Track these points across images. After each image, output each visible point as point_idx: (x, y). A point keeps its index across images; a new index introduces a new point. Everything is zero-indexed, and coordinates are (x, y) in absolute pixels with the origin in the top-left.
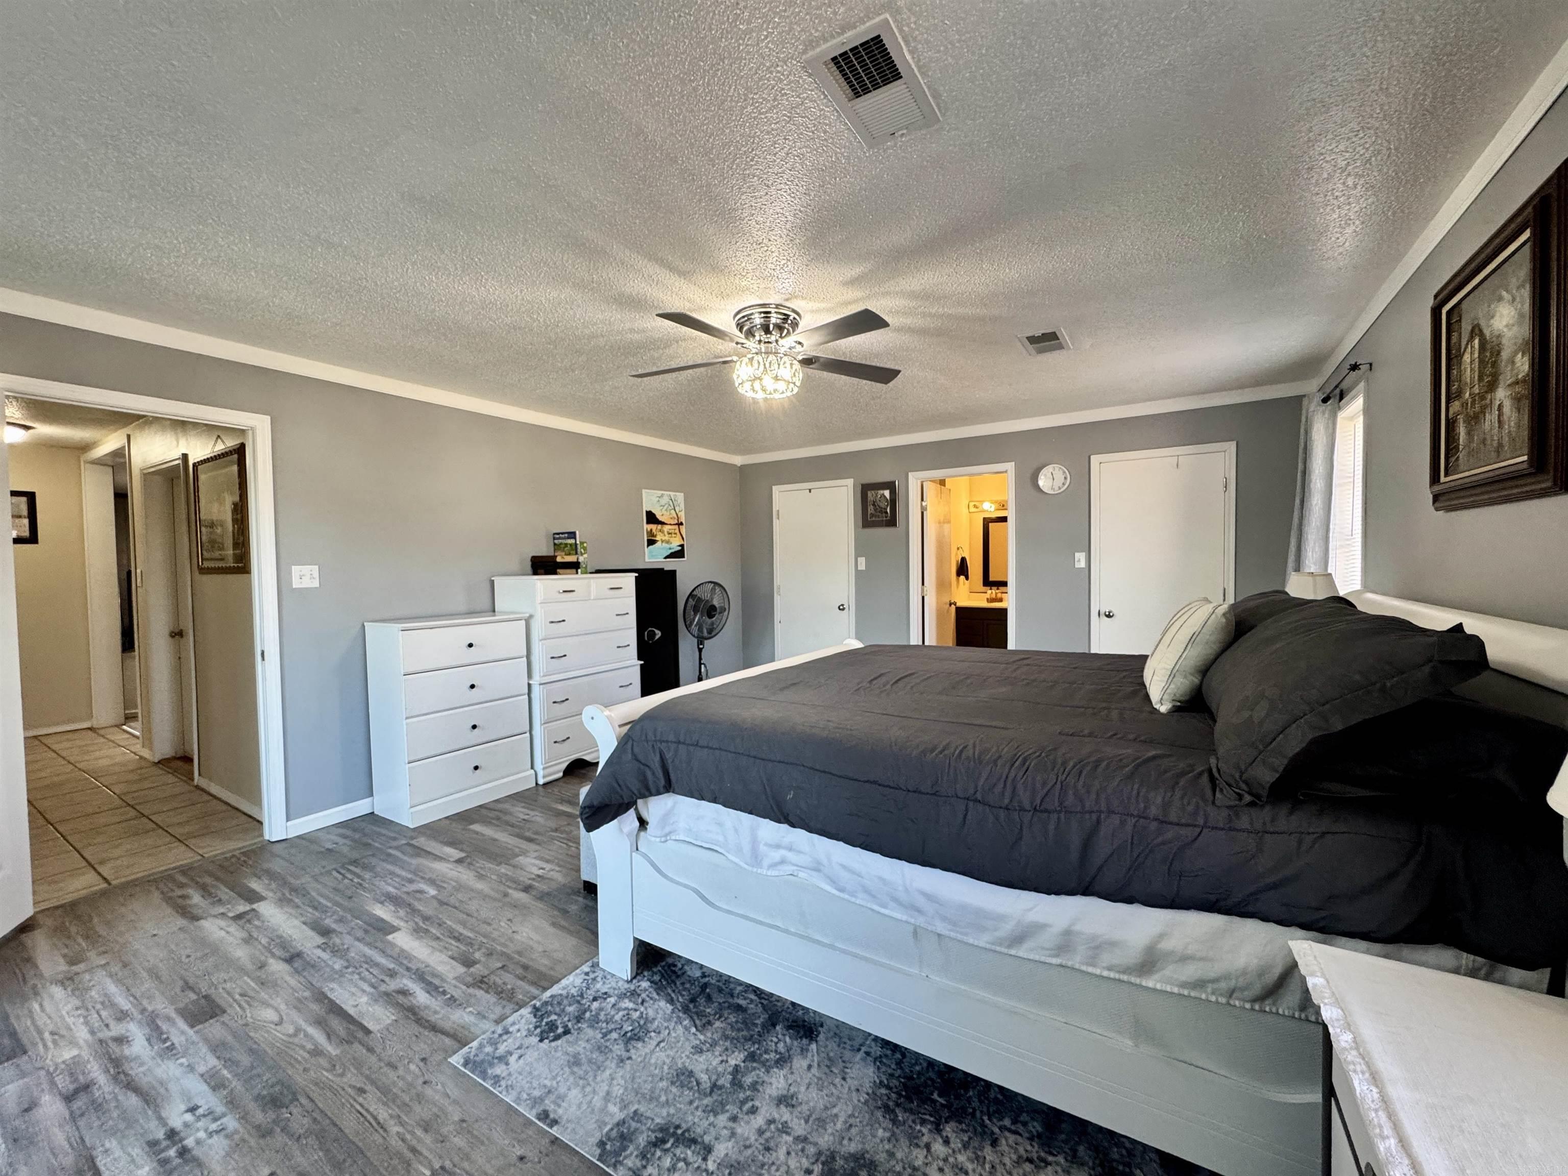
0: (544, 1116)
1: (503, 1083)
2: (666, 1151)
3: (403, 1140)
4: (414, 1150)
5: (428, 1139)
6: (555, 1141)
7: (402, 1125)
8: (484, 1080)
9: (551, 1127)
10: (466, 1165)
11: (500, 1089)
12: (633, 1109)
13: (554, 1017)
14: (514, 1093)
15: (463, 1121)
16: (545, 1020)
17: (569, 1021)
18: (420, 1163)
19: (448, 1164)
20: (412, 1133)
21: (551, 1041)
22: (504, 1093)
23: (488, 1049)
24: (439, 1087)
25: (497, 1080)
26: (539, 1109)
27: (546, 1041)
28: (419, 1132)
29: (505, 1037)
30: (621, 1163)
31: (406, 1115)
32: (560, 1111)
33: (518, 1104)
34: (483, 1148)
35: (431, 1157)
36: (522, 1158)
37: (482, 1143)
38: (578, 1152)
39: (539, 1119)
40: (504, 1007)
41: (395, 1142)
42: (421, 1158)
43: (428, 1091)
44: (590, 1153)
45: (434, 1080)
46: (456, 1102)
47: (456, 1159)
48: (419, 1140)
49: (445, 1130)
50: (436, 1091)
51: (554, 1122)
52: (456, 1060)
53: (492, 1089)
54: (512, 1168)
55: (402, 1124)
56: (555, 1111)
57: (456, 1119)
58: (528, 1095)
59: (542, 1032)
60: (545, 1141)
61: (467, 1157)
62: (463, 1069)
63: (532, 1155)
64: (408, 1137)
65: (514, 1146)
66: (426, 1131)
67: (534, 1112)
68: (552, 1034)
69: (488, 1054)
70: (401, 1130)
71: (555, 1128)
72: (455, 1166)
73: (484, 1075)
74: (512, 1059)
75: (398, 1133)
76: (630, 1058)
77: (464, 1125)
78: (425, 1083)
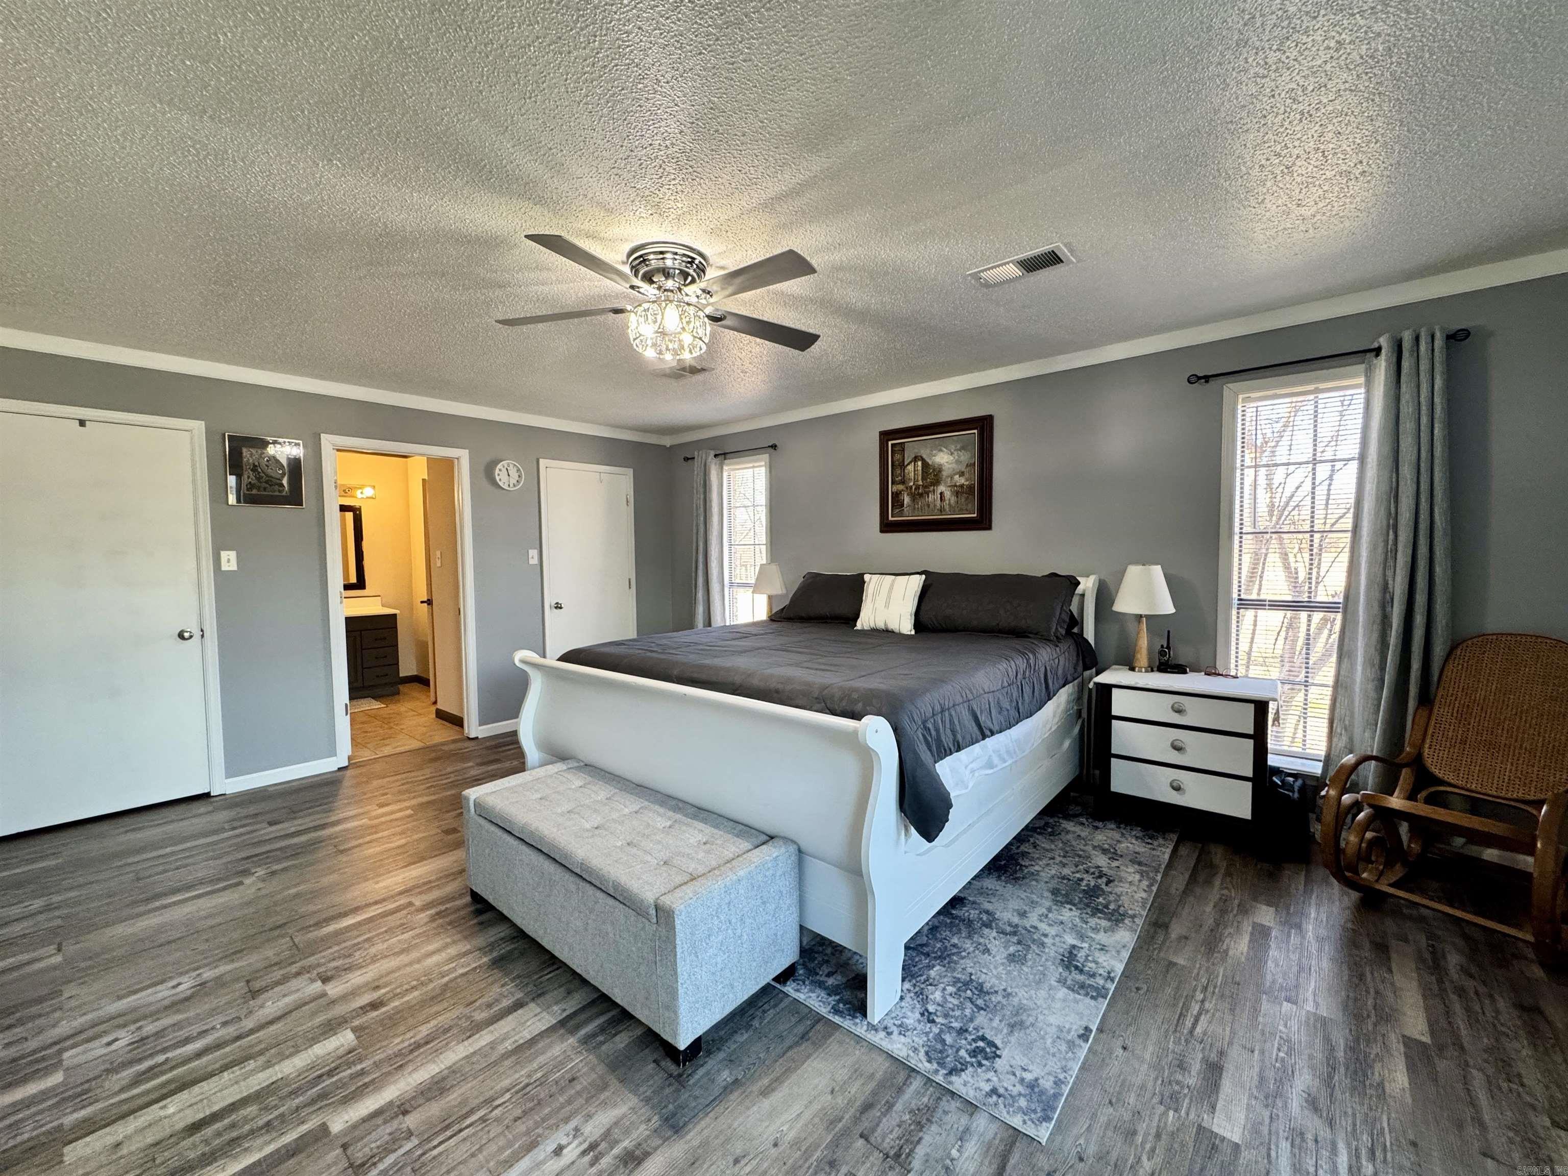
0: (1084, 1037)
1: (1061, 1076)
2: (1083, 966)
3: (1153, 1150)
4: (1158, 1136)
5: (1142, 1128)
6: (1100, 1030)
7: (1140, 1158)
8: (1062, 1095)
9: (1091, 1031)
10: (1150, 1085)
11: (1068, 1078)
12: (1056, 984)
13: (963, 1053)
14: (1070, 1064)
15: (1110, 1102)
16: (968, 1059)
17: (966, 1039)
18: (1166, 1124)
19: (1156, 1100)
20: (1143, 1143)
21: (997, 1048)
22: (1071, 1073)
23: (1023, 1102)
24: (1082, 1141)
25: (1058, 1083)
26: (1079, 1042)
27: (998, 1052)
28: (1139, 1139)
29: (1001, 1091)
30: (1103, 987)
31: (1127, 1160)
32: (1075, 1027)
33: (1079, 1059)
34: (1129, 1078)
35: (1157, 1118)
36: (1125, 1048)
37: (1124, 1081)
38: (1104, 1015)
39: (1087, 1041)
40: (946, 1113)
41: (1158, 1159)
42: (1162, 1125)
43: (1092, 1149)
44: (1104, 1004)
45: (1074, 1152)
46: (1094, 1116)
47: (1148, 1095)
48: (1146, 1135)
49: (1127, 1116)
50: (1087, 1142)
51: (1087, 1029)
52: (1043, 1133)
53: (1070, 1086)
54: (1136, 1052)
55: (1139, 1160)
56: (1076, 1030)
57: (1111, 1110)
58: (1067, 1053)
59: (987, 1059)
60: (1103, 1036)
61: (1143, 1087)
62: (1053, 1122)
63: (1119, 1043)
64: (1148, 1146)
65: (1117, 1056)
66: (1134, 1133)
67: (1083, 1044)
68: (988, 1050)
69: (1030, 1101)
70: (1144, 1158)
71: (1091, 1027)
72: (1155, 1094)
73: (1056, 1096)
74: (1029, 1077)
75: (1149, 1160)
76: (1005, 990)
77: (1114, 1100)
78: (1081, 1159)
